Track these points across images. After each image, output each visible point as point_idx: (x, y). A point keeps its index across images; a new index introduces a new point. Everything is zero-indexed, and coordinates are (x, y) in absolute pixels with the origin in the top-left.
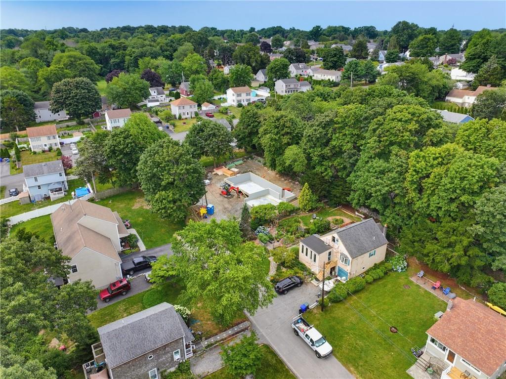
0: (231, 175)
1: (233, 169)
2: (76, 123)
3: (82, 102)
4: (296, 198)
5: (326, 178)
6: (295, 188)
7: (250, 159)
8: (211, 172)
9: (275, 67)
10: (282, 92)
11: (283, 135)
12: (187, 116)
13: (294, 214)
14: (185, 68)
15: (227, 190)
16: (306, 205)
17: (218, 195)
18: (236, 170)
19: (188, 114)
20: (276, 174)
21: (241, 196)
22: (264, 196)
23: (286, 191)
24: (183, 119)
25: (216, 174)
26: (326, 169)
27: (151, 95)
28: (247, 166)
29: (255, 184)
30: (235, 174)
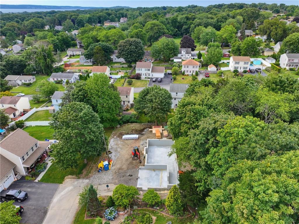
0: (158, 137)
2: (127, 66)
3: (131, 54)
9: (290, 41)
10: (284, 64)
12: (189, 73)
14: (217, 36)
19: (190, 72)
21: (143, 162)
24: (185, 75)
27: (181, 53)
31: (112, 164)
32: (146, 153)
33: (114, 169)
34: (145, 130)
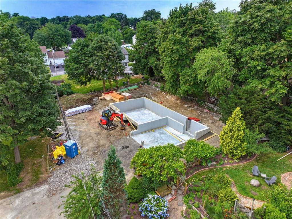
0: (120, 99)
1: (124, 94)
4: (210, 132)
5: (273, 99)
6: (205, 118)
7: (146, 84)
8: (98, 96)
11: (191, 36)
13: (214, 163)
15: (107, 118)
16: (236, 149)
17: (97, 124)
18: (127, 95)
20: (177, 100)
21: (127, 127)
22: (160, 127)
23: (192, 120)
25: (104, 99)
26: (272, 83)
28: (142, 91)
29: (151, 112)
30: (124, 98)
34: (94, 100)
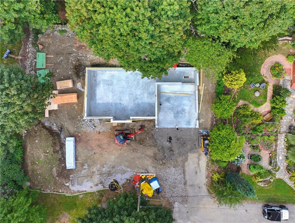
31: (145, 174)
32: (129, 119)
33: (155, 167)
34: (46, 124)
